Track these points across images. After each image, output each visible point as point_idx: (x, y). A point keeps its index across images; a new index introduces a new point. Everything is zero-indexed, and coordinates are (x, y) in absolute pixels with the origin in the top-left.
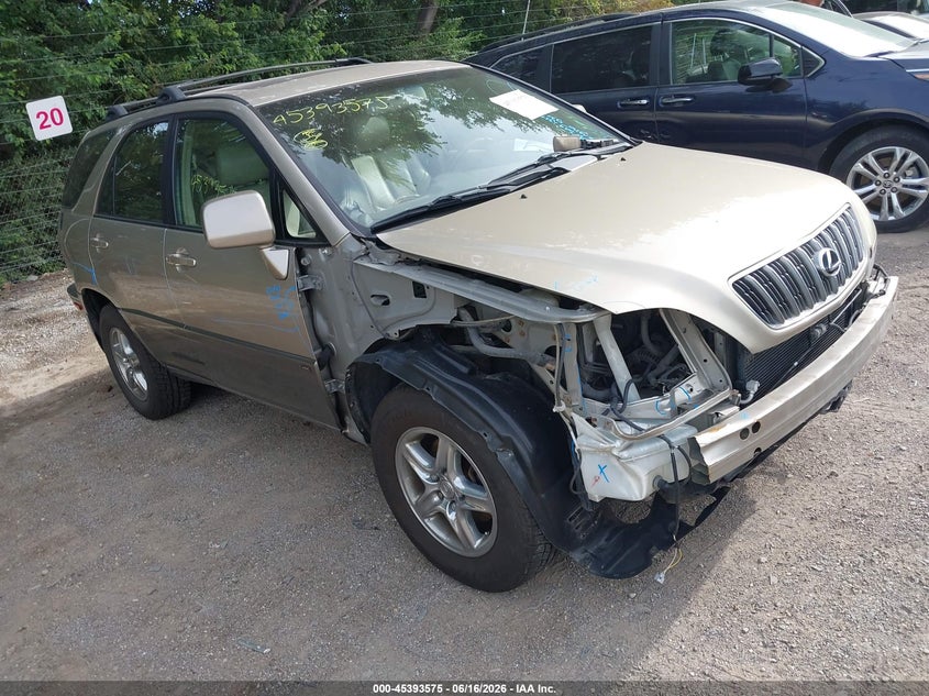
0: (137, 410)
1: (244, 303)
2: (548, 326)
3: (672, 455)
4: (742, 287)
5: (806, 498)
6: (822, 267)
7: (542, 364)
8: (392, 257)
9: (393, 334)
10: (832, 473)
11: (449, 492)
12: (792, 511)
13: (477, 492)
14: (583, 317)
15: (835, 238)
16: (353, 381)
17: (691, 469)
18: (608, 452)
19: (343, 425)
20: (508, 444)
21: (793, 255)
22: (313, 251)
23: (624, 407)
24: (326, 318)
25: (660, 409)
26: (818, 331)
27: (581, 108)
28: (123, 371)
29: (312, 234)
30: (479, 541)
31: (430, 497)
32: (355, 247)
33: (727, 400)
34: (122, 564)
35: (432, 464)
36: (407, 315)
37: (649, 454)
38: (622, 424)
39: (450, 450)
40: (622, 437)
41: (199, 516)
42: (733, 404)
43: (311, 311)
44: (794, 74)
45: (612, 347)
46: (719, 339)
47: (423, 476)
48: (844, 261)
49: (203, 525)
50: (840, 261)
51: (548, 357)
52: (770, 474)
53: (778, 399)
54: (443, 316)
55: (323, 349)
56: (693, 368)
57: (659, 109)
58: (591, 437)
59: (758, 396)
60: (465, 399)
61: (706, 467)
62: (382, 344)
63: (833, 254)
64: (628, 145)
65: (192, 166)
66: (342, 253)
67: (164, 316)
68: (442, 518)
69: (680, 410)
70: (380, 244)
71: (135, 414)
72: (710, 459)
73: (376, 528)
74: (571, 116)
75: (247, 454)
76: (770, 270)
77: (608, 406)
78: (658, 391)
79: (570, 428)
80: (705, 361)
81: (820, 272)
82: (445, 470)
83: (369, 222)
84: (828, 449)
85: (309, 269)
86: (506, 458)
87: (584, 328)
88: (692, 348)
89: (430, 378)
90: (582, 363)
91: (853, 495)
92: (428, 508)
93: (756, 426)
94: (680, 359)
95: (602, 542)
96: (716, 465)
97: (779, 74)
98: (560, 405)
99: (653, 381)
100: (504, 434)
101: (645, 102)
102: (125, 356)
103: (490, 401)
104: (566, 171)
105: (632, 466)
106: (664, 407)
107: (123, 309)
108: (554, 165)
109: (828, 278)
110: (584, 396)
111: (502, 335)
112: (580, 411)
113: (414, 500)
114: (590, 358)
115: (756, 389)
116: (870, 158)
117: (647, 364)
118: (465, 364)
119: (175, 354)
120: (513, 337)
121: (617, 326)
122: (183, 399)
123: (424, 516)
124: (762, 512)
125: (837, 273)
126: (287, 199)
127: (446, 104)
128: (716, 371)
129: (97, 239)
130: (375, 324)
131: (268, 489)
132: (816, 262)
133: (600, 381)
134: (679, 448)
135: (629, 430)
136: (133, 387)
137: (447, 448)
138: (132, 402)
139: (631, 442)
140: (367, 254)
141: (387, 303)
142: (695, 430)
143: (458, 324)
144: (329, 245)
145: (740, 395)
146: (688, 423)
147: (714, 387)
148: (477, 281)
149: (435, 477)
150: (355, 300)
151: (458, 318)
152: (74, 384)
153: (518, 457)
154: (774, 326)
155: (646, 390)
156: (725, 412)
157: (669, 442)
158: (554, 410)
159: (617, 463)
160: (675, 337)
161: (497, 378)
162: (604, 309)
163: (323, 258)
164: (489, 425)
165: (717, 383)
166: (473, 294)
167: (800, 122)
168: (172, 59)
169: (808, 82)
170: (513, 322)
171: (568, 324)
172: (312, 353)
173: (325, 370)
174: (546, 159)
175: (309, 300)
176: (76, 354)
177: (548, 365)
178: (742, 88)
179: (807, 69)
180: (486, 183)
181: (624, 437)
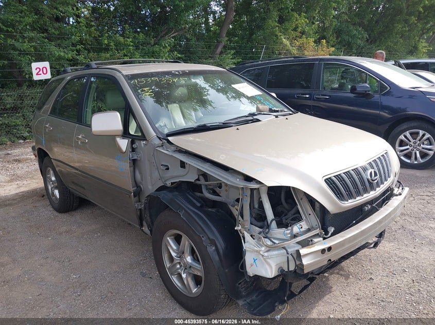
0: (53, 207)
1: (112, 164)
2: (237, 188)
3: (288, 257)
4: (329, 181)
5: (357, 289)
6: (369, 177)
7: (233, 206)
8: (173, 148)
9: (168, 184)
10: (371, 278)
11: (184, 264)
12: (349, 294)
13: (197, 265)
14: (254, 186)
15: (377, 166)
16: (148, 205)
17: (296, 265)
18: (258, 252)
19: (142, 225)
20: (213, 243)
21: (356, 170)
22: (138, 141)
23: (269, 231)
24: (140, 173)
25: (285, 234)
26: (366, 208)
27: (274, 95)
28: (50, 188)
29: (140, 134)
30: (196, 289)
31: (175, 265)
32: (157, 142)
33: (318, 234)
34: (28, 280)
35: (178, 249)
36: (176, 175)
37: (277, 256)
38: (266, 240)
39: (187, 243)
40: (266, 245)
41: (69, 261)
42: (320, 237)
43: (134, 169)
44: (376, 92)
45: (267, 202)
46: (317, 205)
47: (174, 254)
48: (381, 176)
49: (71, 265)
50: (378, 176)
51: (236, 203)
52: (341, 275)
53: (342, 237)
54: (191, 178)
55: (137, 187)
56: (303, 217)
57: (314, 100)
58: (251, 244)
59: (333, 234)
60: (196, 218)
61: (303, 265)
62: (163, 188)
63: (375, 172)
64: (291, 113)
65: (94, 98)
66: (151, 144)
67: (75, 166)
68: (180, 276)
69: (295, 236)
70: (169, 142)
71: (52, 209)
72: (305, 261)
73: (151, 278)
74: (268, 97)
75: (99, 234)
76: (344, 175)
77: (261, 230)
78: (286, 226)
79: (242, 238)
80: (310, 214)
81: (368, 180)
82: (183, 253)
83: (166, 131)
84: (371, 267)
85: (136, 150)
86: (211, 249)
87: (255, 192)
88: (304, 208)
89: (182, 207)
90: (252, 208)
91: (379, 290)
92: (174, 270)
93: (330, 249)
94: (298, 212)
95: (254, 297)
96: (308, 265)
97: (369, 91)
98: (238, 226)
99: (284, 221)
100: (211, 237)
101: (308, 96)
102: (51, 181)
103: (207, 221)
104: (260, 121)
105: (268, 260)
106: (287, 234)
107: (53, 159)
108: (255, 117)
109: (372, 183)
110: (251, 224)
111: (217, 190)
112: (248, 231)
113: (168, 266)
114: (256, 206)
115: (332, 231)
116: (407, 134)
117: (283, 212)
118: (199, 202)
119: (73, 183)
120: (222, 192)
121: (270, 193)
122: (75, 205)
123: (172, 274)
124: (335, 293)
125: (376, 181)
126: (131, 117)
127: (219, 88)
128: (314, 220)
129: (47, 126)
130: (161, 178)
131: (105, 252)
132: (367, 175)
133: (259, 218)
134: (291, 254)
135: (269, 243)
136: (53, 196)
137: (185, 241)
138: (52, 203)
139: (270, 249)
140: (162, 146)
141: (168, 169)
142: (300, 247)
143: (198, 182)
144: (146, 140)
145: (324, 233)
146: (298, 243)
147: (312, 227)
148: (209, 164)
149: (178, 256)
150: (154, 166)
151: (198, 179)
152: (28, 192)
153: (217, 249)
154: (343, 202)
155: (280, 225)
156: (315, 240)
157: (287, 251)
158: (236, 229)
159: (262, 258)
160: (297, 201)
161: (214, 210)
162: (263, 183)
163: (143, 145)
164: (205, 232)
165: (314, 226)
166: (206, 169)
167: (377, 113)
168: (101, 52)
169: (382, 96)
170: (223, 184)
171: (247, 188)
172: (132, 189)
173: (137, 198)
174: (252, 114)
175: (134, 164)
176: (32, 178)
177: (236, 207)
178: (352, 95)
179: (382, 91)
180: (223, 121)
181: (267, 246)
